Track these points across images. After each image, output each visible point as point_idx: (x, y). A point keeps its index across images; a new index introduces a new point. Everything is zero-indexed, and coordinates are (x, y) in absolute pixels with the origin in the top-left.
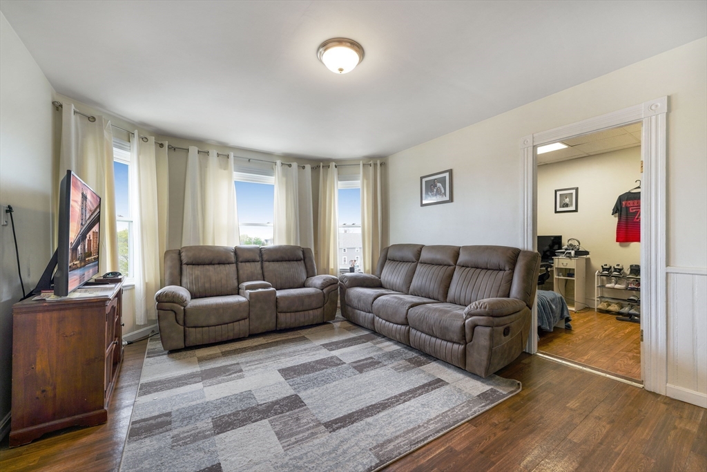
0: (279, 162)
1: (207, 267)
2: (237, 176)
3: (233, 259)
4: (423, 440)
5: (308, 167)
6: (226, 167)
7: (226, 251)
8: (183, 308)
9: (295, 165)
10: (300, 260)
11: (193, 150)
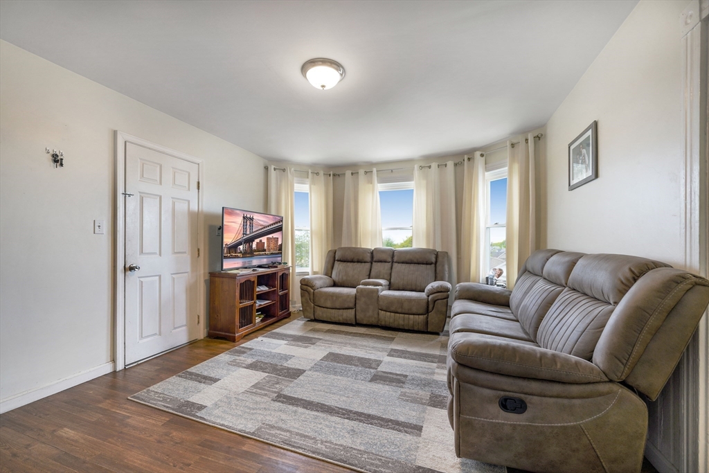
0: (416, 167)
1: (349, 264)
2: (380, 187)
3: (368, 259)
4: (294, 446)
5: (450, 164)
6: (370, 182)
7: (365, 250)
8: (312, 291)
9: (434, 165)
10: (431, 264)
11: (348, 173)
